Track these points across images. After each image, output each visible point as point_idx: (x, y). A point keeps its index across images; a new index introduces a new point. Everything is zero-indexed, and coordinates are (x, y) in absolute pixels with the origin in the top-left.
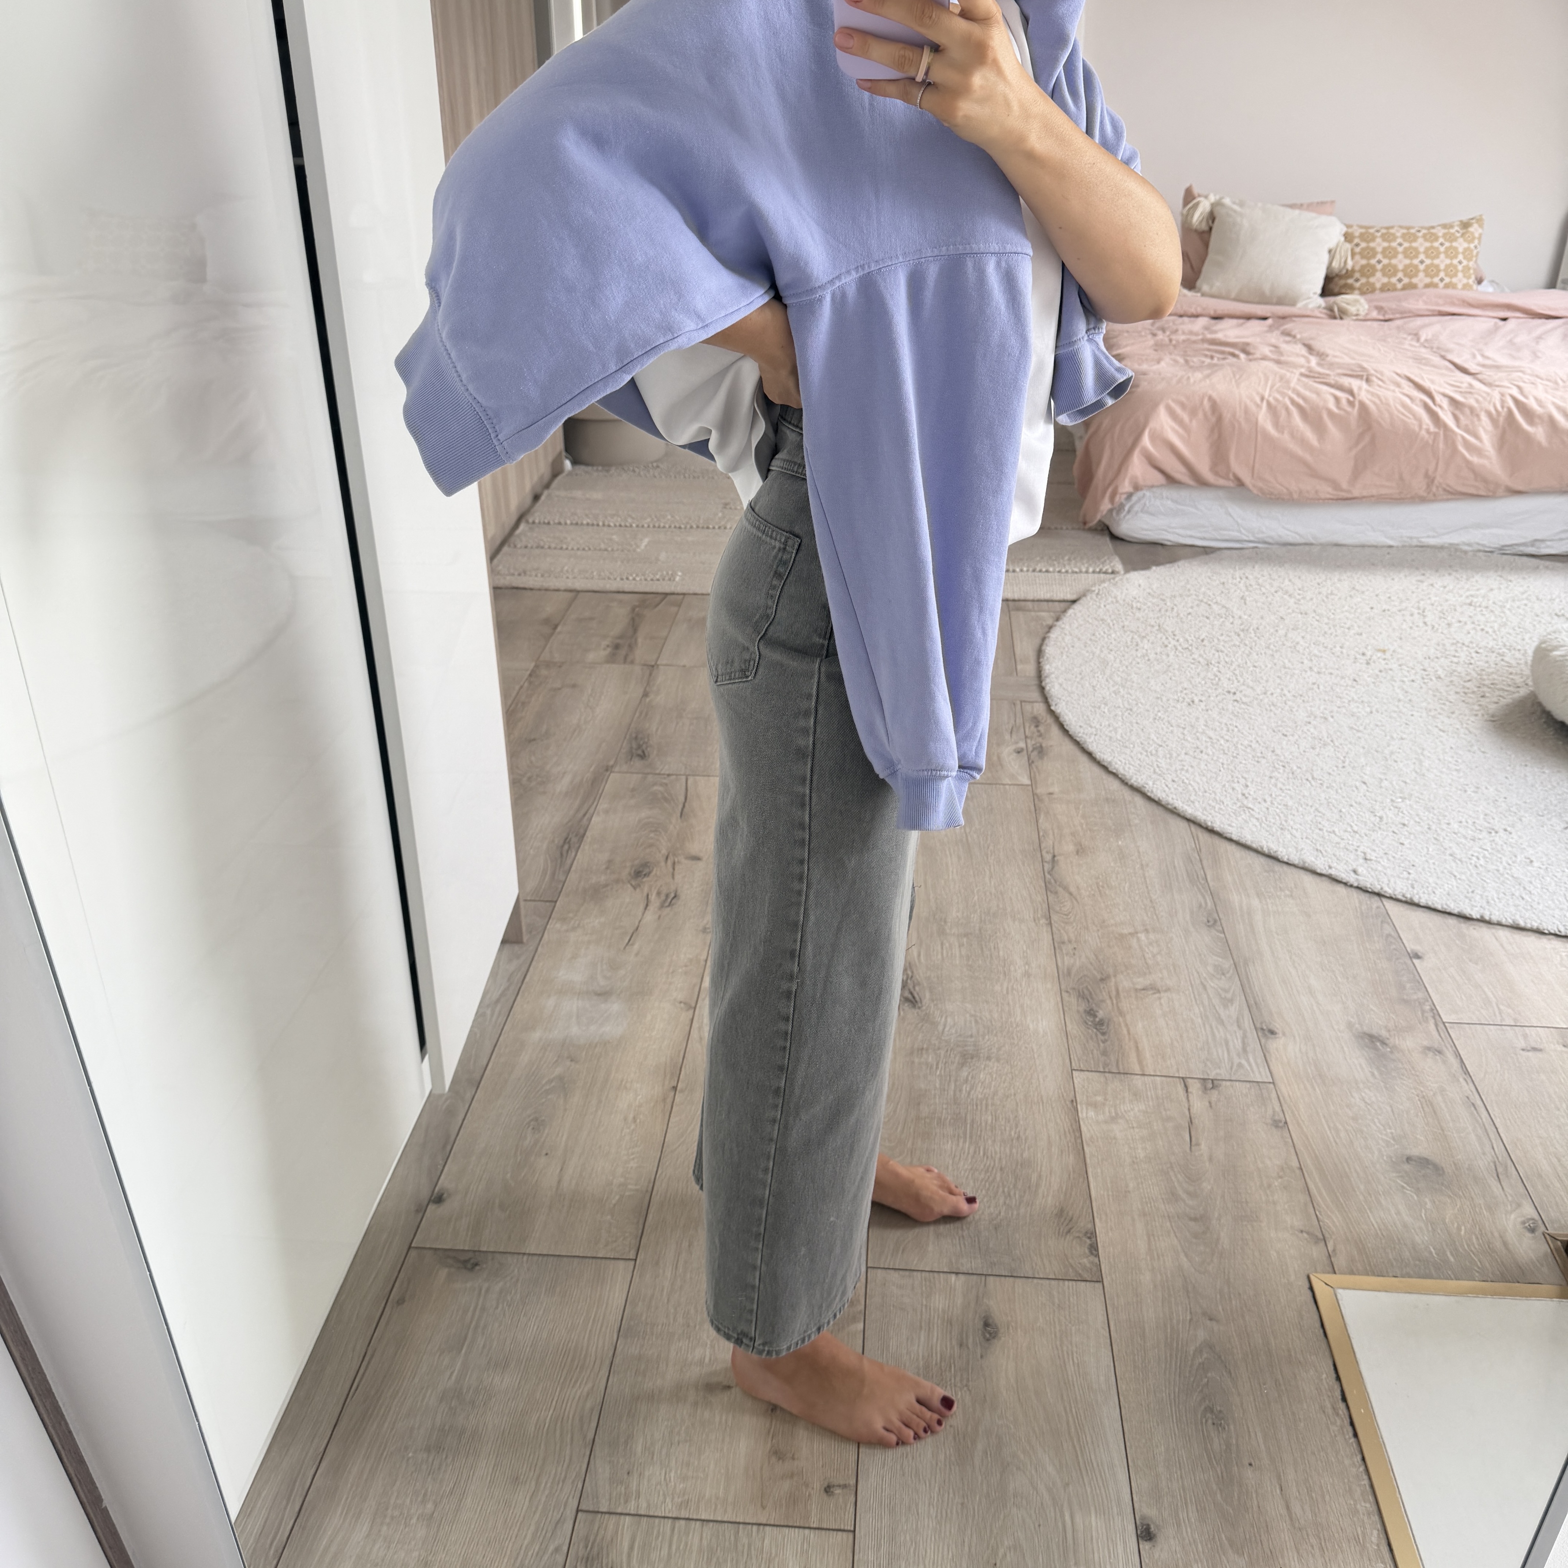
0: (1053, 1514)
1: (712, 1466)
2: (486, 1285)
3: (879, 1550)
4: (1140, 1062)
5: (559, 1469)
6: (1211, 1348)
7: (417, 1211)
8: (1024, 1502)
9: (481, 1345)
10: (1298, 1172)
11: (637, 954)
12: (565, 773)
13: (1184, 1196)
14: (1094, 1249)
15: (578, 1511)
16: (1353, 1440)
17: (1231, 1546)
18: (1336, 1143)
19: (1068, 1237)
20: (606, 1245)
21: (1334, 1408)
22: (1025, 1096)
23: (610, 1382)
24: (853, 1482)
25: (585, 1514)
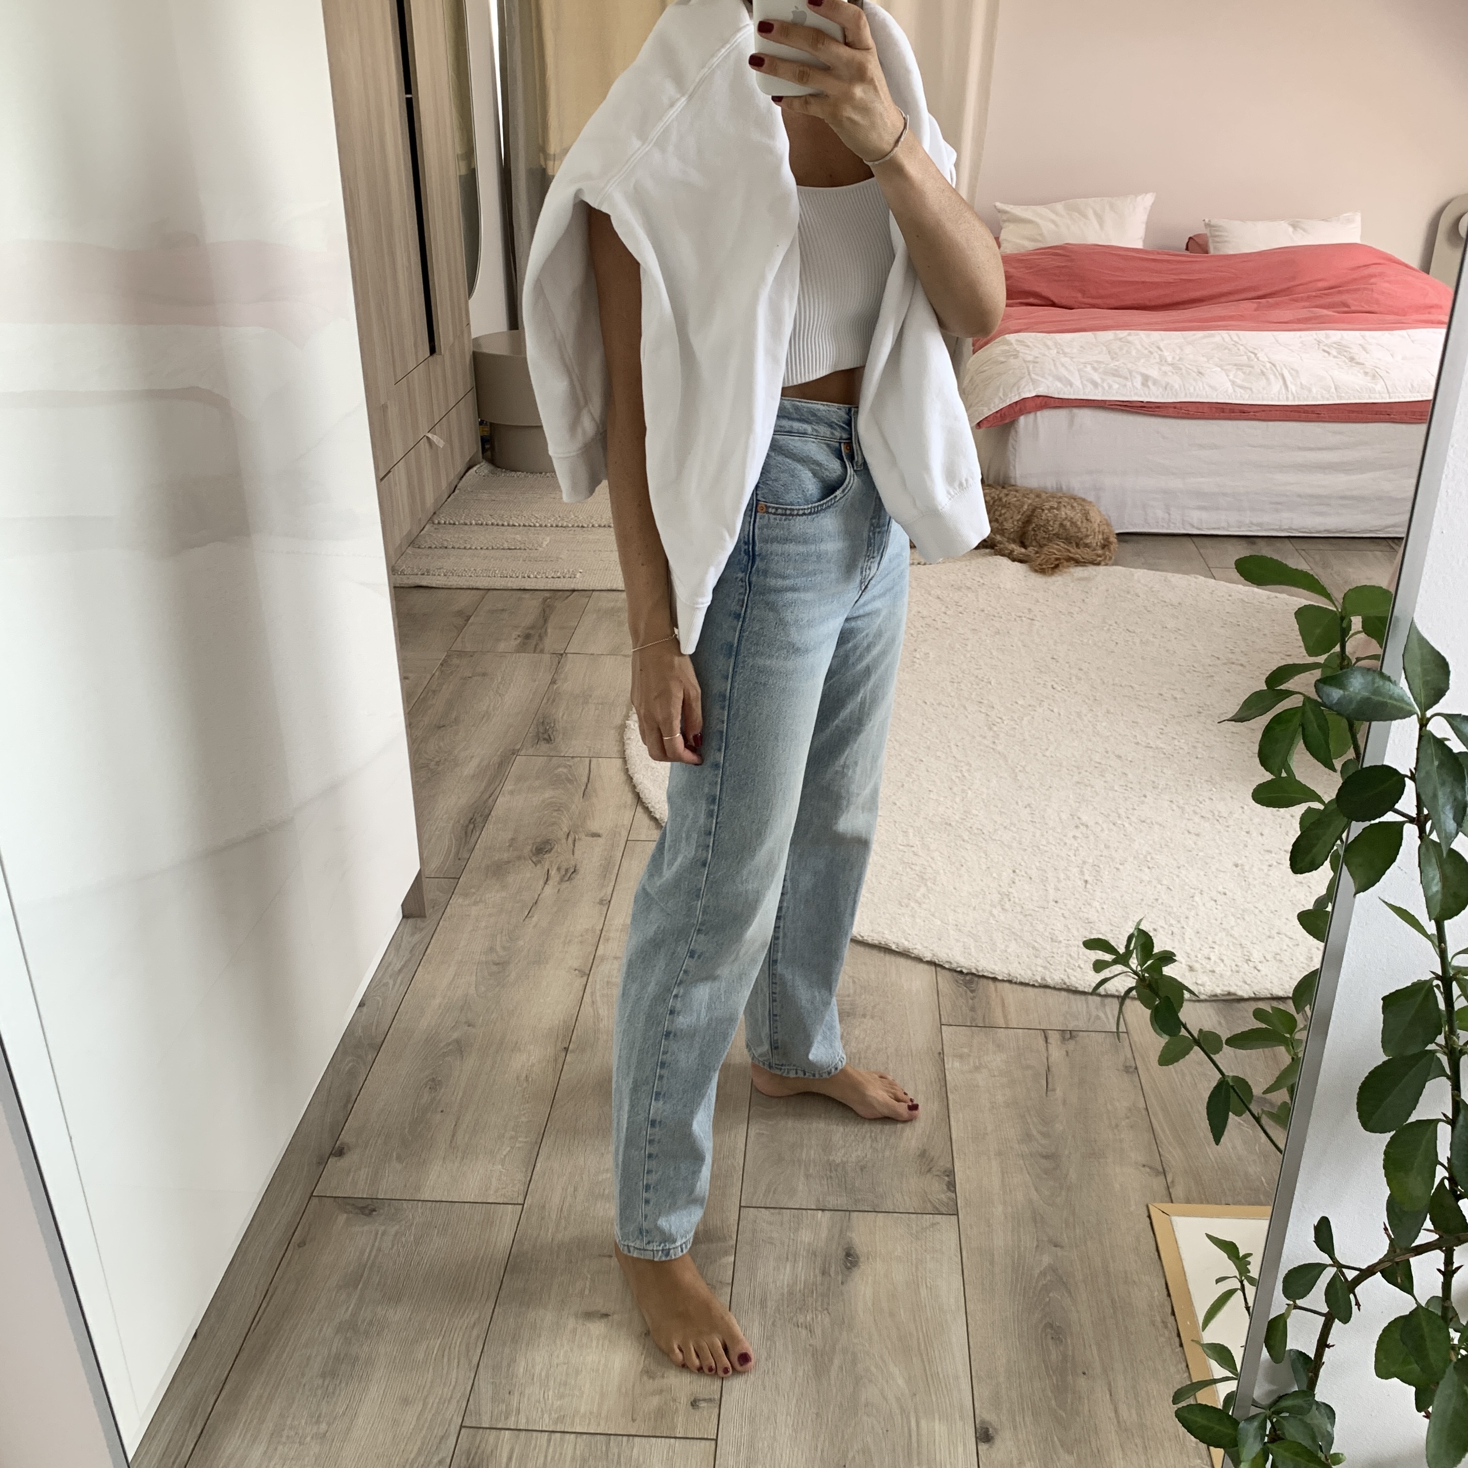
0: (900, 1421)
1: (588, 1385)
2: (383, 1228)
3: (738, 1455)
4: (1005, 1017)
5: (446, 1390)
6: (1054, 1271)
7: (319, 1163)
8: (874, 1411)
9: (377, 1281)
10: (1144, 1112)
11: (535, 926)
12: (472, 757)
13: (1038, 1136)
14: (951, 1186)
15: (461, 1427)
16: (1180, 1350)
17: (1062, 1446)
18: (1182, 1086)
19: (928, 1175)
20: (496, 1191)
21: (1163, 1322)
22: (896, 1050)
23: (496, 1313)
24: (717, 1397)
25: (468, 1430)
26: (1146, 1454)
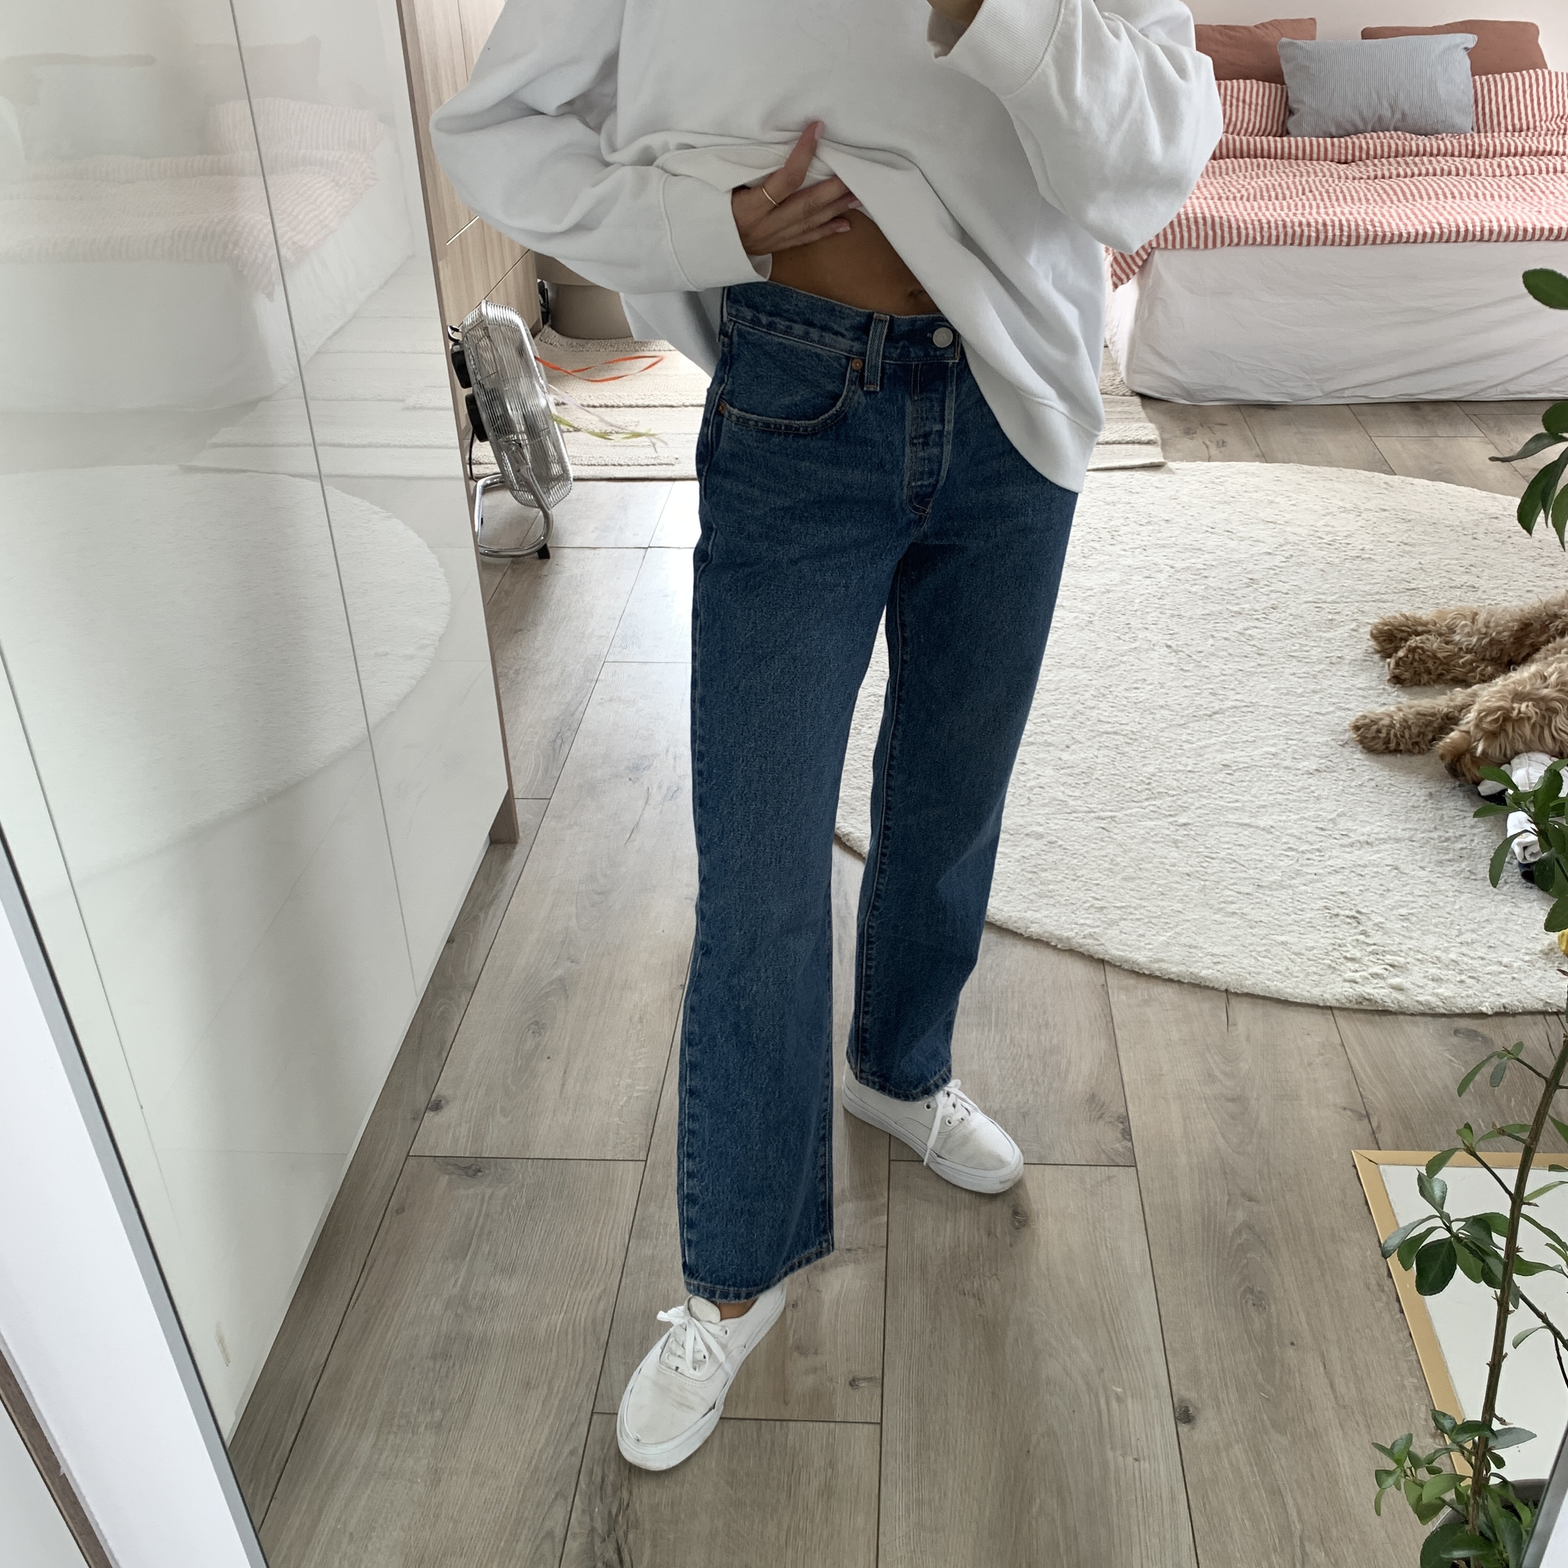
0: (1087, 1400)
2: (490, 1191)
3: (907, 1441)
5: (572, 1373)
6: (1250, 1228)
7: (415, 1118)
8: (1058, 1389)
9: (486, 1252)
10: (1340, 1048)
11: (638, 851)
12: (554, 664)
13: (1221, 1076)
14: (1127, 1134)
15: (592, 1413)
16: (1399, 1315)
17: (1273, 1426)
19: (1101, 1122)
20: (615, 1147)
21: (1379, 1285)
22: (1053, 982)
23: (623, 1283)
24: (878, 1375)
25: (600, 1416)
26: (1369, 1433)
